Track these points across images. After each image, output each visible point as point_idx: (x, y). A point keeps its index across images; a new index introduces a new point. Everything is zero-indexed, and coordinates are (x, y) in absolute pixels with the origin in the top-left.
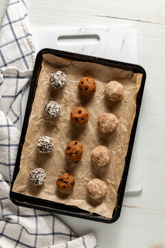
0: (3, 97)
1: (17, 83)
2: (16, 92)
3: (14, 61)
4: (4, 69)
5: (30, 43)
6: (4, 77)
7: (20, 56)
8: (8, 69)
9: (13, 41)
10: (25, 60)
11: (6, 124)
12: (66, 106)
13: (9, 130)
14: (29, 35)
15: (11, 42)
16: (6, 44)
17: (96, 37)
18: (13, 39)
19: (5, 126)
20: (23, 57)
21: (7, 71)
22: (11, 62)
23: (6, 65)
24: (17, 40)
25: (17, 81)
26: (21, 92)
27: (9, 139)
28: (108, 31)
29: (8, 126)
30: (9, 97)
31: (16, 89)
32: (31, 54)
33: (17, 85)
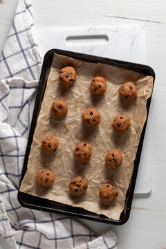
0: (9, 107)
1: (23, 93)
2: (22, 103)
3: (20, 72)
4: (9, 80)
5: (35, 54)
6: (10, 88)
7: (26, 66)
8: (14, 80)
9: (19, 52)
10: (31, 71)
11: (13, 135)
12: (76, 107)
13: (17, 141)
14: (35, 45)
15: (17, 53)
16: (12, 55)
17: (105, 37)
18: (19, 49)
19: (12, 137)
20: (29, 68)
21: (13, 82)
22: (17, 73)
23: (12, 76)
24: (23, 51)
25: (23, 91)
26: (27, 102)
27: (18, 150)
28: (117, 31)
29: (16, 137)
30: (16, 107)
31: (23, 100)
32: (37, 64)
33: (23, 96)
